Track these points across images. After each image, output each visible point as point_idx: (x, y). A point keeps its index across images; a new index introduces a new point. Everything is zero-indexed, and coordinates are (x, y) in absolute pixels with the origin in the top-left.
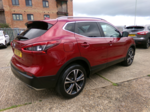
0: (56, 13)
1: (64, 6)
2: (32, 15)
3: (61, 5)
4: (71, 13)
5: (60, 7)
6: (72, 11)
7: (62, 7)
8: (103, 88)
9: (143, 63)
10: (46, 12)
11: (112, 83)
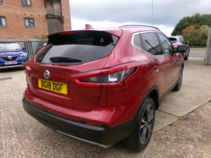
0: (44, 16)
1: (56, 6)
2: (4, 17)
3: (52, 5)
4: (68, 17)
5: (49, 7)
6: (69, 14)
7: (53, 7)
8: (170, 125)
9: (191, 85)
10: (28, 14)
11: (177, 117)
